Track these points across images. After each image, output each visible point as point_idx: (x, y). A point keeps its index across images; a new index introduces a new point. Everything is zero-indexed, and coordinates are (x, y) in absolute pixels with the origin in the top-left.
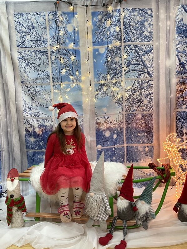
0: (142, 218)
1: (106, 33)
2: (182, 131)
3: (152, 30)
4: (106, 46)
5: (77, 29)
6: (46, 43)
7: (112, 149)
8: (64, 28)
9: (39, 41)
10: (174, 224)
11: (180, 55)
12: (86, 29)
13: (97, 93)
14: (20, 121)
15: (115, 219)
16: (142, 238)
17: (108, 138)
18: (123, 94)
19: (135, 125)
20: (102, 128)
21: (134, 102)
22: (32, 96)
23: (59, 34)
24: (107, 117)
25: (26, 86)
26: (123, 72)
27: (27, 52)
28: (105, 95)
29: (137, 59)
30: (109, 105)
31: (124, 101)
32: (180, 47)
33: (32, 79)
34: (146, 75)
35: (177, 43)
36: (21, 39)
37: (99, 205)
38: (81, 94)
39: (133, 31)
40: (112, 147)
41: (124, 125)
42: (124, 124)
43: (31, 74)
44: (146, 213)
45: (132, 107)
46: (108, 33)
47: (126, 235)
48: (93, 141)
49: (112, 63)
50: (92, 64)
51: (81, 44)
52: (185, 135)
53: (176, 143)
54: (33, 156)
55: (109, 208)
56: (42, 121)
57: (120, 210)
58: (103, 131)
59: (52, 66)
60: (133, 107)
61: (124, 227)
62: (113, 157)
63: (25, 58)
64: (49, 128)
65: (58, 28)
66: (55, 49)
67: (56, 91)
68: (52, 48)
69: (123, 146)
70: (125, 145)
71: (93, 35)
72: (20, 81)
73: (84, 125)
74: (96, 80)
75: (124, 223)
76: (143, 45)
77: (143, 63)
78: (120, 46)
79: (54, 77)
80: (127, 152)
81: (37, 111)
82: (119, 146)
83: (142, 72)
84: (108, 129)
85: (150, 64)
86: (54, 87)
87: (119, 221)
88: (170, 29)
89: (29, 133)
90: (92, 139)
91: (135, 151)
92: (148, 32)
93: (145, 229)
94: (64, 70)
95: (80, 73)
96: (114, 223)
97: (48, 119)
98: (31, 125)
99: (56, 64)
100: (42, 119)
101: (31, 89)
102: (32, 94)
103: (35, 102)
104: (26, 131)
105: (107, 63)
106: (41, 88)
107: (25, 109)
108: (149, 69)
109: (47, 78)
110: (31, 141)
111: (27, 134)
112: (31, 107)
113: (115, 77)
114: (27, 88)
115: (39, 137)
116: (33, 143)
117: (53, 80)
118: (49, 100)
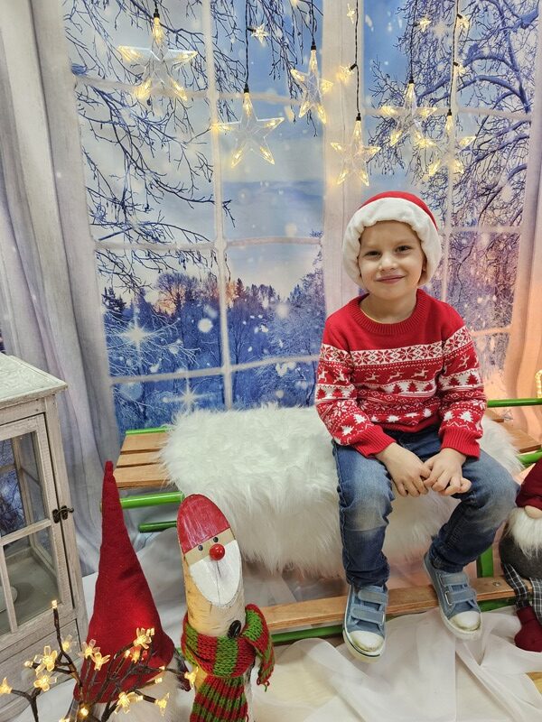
18: (446, 163)
21: (475, 193)
22: (126, 144)
28: (393, 162)
31: (451, 187)
33: (128, 61)
34: (514, 101)
38: (321, 153)
41: (445, 273)
42: (446, 268)
54: (143, 398)
59: (216, 15)
73: (326, 275)
77: (512, 58)
79: (224, 65)
81: (151, 217)
83: (507, 90)
85: (527, 64)
86: (224, 110)
95: (320, 63)
97: (198, 253)
98: (130, 276)
99: (230, 6)
100: (173, 253)
101: (123, 112)
102: (129, 133)
103: (142, 174)
104: (107, 303)
105: (408, 37)
106: (171, 111)
107: (99, 208)
108: (524, 80)
109: (195, 68)
110: (130, 343)
111: (114, 314)
112: (123, 198)
113: (429, 96)
114: (107, 101)
115: (164, 325)
116: (139, 349)
117: (219, 80)
118: (205, 167)
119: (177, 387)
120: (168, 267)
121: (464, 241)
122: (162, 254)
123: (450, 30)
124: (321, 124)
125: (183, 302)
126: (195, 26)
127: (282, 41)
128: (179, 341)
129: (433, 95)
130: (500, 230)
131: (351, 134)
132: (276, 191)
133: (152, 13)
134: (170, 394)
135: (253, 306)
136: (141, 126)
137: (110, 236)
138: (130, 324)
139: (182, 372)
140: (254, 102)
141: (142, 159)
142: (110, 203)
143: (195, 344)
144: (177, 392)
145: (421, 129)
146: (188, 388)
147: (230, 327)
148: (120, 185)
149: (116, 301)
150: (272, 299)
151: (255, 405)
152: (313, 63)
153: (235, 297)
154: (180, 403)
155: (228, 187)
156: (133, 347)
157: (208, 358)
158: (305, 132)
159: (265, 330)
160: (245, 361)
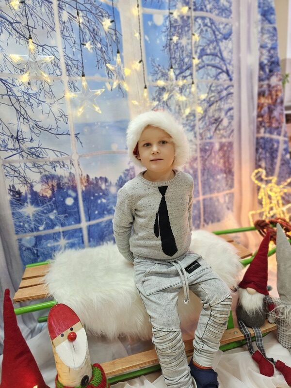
22: (17, 106)
26: (194, 68)
31: (197, 121)
33: (15, 62)
34: (224, 76)
41: (199, 164)
42: (199, 161)
59: (63, 36)
64: (66, 180)
69: (197, 199)
70: (201, 198)
74: (150, 78)
76: (220, 22)
77: (221, 54)
78: (189, 17)
79: (70, 62)
80: (204, 208)
81: (34, 144)
83: (220, 71)
89: (20, 196)
91: (215, 204)
95: (122, 60)
97: (63, 162)
98: (24, 177)
99: (71, 32)
100: (48, 163)
101: (14, 89)
102: (18, 100)
103: (27, 121)
104: (11, 193)
105: (168, 45)
106: (42, 88)
107: (3, 141)
108: (228, 66)
109: (54, 64)
110: (26, 214)
111: (16, 199)
112: (17, 135)
113: (182, 75)
114: (4, 84)
115: (46, 203)
116: (32, 218)
117: (68, 70)
118: (63, 116)
119: (55, 237)
120: (45, 171)
121: (207, 147)
122: (42, 164)
123: (189, 41)
124: (126, 91)
125: (55, 189)
126: (52, 43)
127: (101, 50)
128: (55, 211)
129: (184, 74)
130: (224, 140)
131: (142, 95)
132: (104, 127)
133: (28, 36)
134: (52, 241)
135: (96, 188)
136: (25, 97)
137: (11, 156)
138: (26, 204)
139: (58, 229)
140: (88, 82)
141: (26, 113)
142: (10, 138)
143: (64, 212)
144: (56, 240)
145: (179, 92)
146: (62, 237)
147: (84, 201)
148: (15, 128)
149: (17, 192)
150: (107, 184)
151: (101, 243)
152: (118, 60)
153: (85, 184)
154: (58, 246)
155: (77, 126)
156: (28, 217)
157: (72, 219)
158: (118, 95)
159: (104, 201)
160: (94, 219)
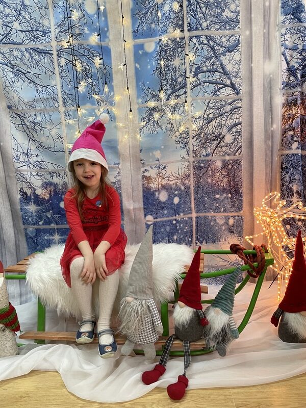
0: (216, 337)
1: (156, 15)
2: (291, 189)
3: (238, 9)
4: (157, 39)
5: (102, 8)
6: (48, 34)
7: (171, 221)
8: (81, 7)
9: (35, 32)
10: (271, 346)
11: (288, 53)
12: (120, 8)
13: (143, 124)
14: (9, 177)
15: (171, 340)
16: (216, 370)
17: (164, 203)
18: (188, 126)
19: (209, 180)
20: (153, 186)
21: (208, 140)
22: (27, 131)
23: (70, 17)
24: (161, 167)
25: (17, 114)
26: (189, 86)
27: (15, 53)
28: (156, 128)
29: (212, 61)
30: (165, 146)
31: (191, 138)
32: (289, 39)
33: (26, 100)
34: (229, 90)
35: (284, 31)
36: (4, 29)
37: (141, 317)
38: (116, 127)
39: (204, 10)
40: (171, 218)
41: (192, 181)
42: (192, 178)
43: (24, 92)
44: (222, 328)
45: (205, 148)
46: (159, 14)
47: (188, 366)
48: (139, 209)
49: (169, 70)
50: (131, 72)
51: (111, 35)
52: (295, 195)
53: (278, 208)
54: (36, 236)
55: (159, 322)
56: (48, 177)
57: (179, 325)
58: (156, 191)
59: (61, 77)
60: (207, 148)
61: (186, 352)
62: (173, 236)
63: (12, 63)
64: (61, 187)
65: (68, 6)
66: (66, 45)
67: (71, 122)
68: (60, 43)
69: (189, 216)
70: (194, 215)
71: (134, 18)
72: (6, 105)
73: (122, 182)
74: (140, 101)
75: (185, 346)
76: (223, 36)
77: (223, 69)
78: (182, 39)
79: (66, 96)
80: (197, 226)
81: (39, 159)
82: (183, 217)
83: (221, 86)
84: (164, 187)
85: (235, 69)
86: (67, 114)
87: (178, 342)
88: (270, 6)
89: (27, 196)
90: (137, 206)
91: (210, 224)
92: (232, 12)
93: (221, 355)
94: (83, 83)
95: (111, 89)
96: (168, 346)
97: (59, 173)
98: (30, 183)
100: (48, 173)
101: (25, 120)
102: (28, 128)
103: (34, 142)
104: (21, 194)
105: (158, 69)
107: (17, 156)
108: (233, 79)
109: (54, 99)
110: (30, 211)
111: (24, 198)
112: (27, 152)
113: (174, 94)
114: (19, 117)
115: (44, 204)
117: (64, 103)
118: (60, 138)
119: (51, 232)
120: (45, 179)
121: (202, 165)
122: (43, 173)
123: (183, 61)
125: (52, 194)
126: (53, 83)
128: (51, 212)
129: (177, 93)
130: (227, 158)
134: (48, 235)
136: (32, 125)
137: (21, 167)
138: (30, 203)
139: (53, 225)
141: (34, 137)
142: (22, 154)
143: (59, 213)
144: (52, 234)
146: (56, 233)
148: (26, 147)
149: (24, 193)
152: (106, 89)
154: (53, 239)
156: (32, 213)
